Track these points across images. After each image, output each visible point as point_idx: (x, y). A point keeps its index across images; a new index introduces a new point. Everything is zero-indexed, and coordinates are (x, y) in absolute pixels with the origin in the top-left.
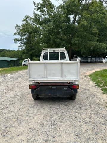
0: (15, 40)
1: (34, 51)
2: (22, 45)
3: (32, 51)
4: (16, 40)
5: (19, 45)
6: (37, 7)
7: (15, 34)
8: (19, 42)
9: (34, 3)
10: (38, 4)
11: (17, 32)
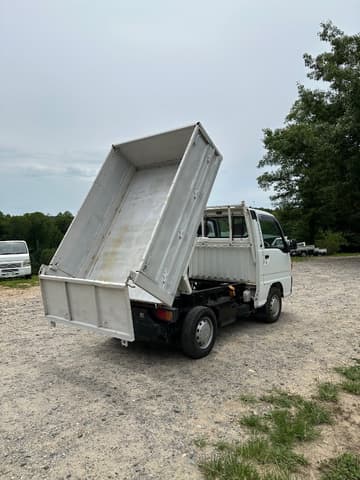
0: (260, 180)
1: (320, 209)
2: (284, 191)
3: (312, 210)
4: (265, 180)
5: (275, 193)
6: (318, 67)
7: (262, 164)
8: (275, 184)
9: (308, 60)
10: (319, 59)
11: (269, 157)
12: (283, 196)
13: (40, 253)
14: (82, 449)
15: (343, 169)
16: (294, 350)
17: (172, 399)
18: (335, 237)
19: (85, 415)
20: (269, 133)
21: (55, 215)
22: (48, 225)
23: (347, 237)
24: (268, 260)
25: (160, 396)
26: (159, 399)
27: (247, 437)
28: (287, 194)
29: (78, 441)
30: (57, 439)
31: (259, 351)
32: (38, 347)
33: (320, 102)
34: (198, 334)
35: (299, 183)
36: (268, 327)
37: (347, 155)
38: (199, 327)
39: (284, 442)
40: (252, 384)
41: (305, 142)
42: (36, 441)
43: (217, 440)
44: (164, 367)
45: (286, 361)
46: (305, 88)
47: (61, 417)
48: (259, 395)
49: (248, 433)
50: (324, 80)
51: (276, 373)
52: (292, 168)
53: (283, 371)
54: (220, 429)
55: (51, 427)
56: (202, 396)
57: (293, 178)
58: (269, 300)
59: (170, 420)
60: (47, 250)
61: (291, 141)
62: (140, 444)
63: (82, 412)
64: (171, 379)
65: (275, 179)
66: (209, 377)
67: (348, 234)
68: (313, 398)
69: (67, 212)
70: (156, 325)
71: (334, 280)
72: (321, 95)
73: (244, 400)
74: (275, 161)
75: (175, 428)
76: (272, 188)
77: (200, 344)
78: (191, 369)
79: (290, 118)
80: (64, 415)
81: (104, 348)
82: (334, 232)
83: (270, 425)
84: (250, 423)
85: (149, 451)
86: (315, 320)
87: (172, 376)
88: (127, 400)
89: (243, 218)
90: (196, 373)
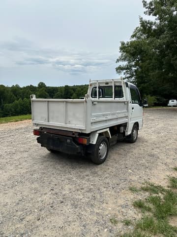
0: (117, 69)
1: (146, 84)
2: (128, 75)
3: (142, 85)
4: (120, 69)
5: (124, 76)
6: (150, 8)
7: (118, 61)
8: (125, 71)
9: (145, 4)
10: (151, 4)
11: (122, 57)
12: (128, 78)
13: (4, 106)
14: (41, 229)
15: (161, 63)
16: (149, 158)
17: (90, 190)
18: (151, 99)
19: (40, 204)
20: (123, 44)
21: (11, 86)
22: (8, 92)
23: (157, 99)
24: (133, 110)
25: (83, 189)
26: (82, 191)
27: (140, 215)
28: (130, 77)
29: (38, 223)
30: (24, 222)
31: (131, 159)
32: (6, 159)
33: (150, 28)
34: (100, 151)
35: (136, 71)
36: (132, 145)
37: (164, 56)
38: (100, 148)
39: (163, 218)
40: (133, 179)
41: (142, 49)
42: (10, 225)
43: (123, 218)
44: (81, 170)
45: (147, 165)
46: (143, 19)
47: (24, 206)
48: (139, 186)
49: (139, 213)
50: (153, 15)
51: (144, 172)
52: (133, 63)
53: (147, 170)
54: (123, 210)
55: (19, 213)
56: (107, 188)
57: (133, 69)
58: (133, 131)
59: (92, 205)
60: (7, 104)
61: (135, 48)
62: (77, 223)
63: (38, 202)
64: (87, 178)
65: (124, 69)
66: (107, 175)
67: (158, 97)
68: (168, 187)
69: (16, 85)
70: (77, 146)
71: (157, 119)
72: (151, 24)
73: (131, 189)
74: (124, 60)
75: (96, 210)
76: (123, 73)
77: (101, 157)
78: (96, 170)
79: (133, 36)
80: (27, 205)
81: (46, 159)
82: (152, 96)
83: (151, 206)
84: (139, 205)
85: (83, 228)
86: (155, 141)
87: (87, 175)
88: (64, 193)
89: (121, 86)
90: (100, 173)
